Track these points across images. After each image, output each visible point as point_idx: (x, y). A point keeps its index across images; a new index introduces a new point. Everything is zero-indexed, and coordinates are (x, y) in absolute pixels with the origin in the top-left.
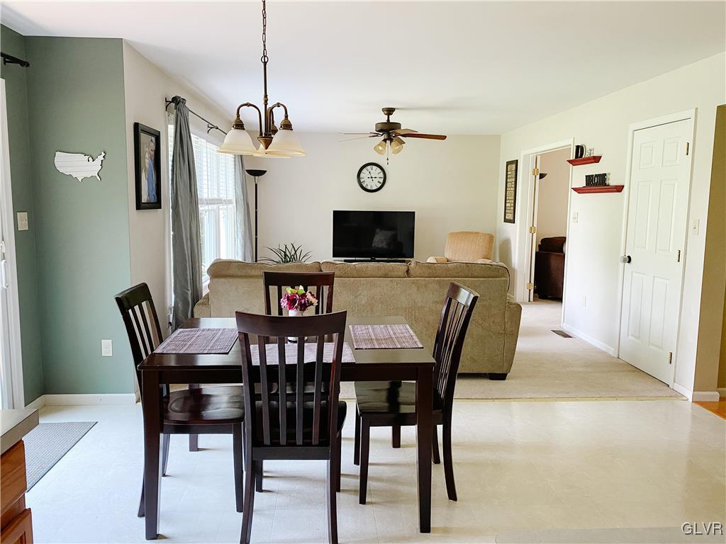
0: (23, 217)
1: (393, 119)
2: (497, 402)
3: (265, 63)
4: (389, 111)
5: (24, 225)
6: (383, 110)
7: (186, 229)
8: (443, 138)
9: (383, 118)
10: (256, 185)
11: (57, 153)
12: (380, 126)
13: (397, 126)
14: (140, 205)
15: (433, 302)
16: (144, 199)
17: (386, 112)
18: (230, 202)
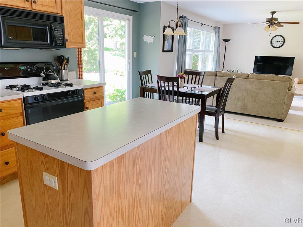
0: (135, 53)
1: (274, 16)
2: (269, 127)
3: (178, 8)
4: (273, 13)
5: (135, 55)
6: (270, 12)
7: (181, 59)
8: (298, 23)
9: (270, 16)
10: (226, 45)
11: (144, 36)
12: (268, 20)
13: (276, 19)
14: (164, 51)
15: (255, 89)
16: (166, 48)
17: (271, 13)
18: (211, 51)
